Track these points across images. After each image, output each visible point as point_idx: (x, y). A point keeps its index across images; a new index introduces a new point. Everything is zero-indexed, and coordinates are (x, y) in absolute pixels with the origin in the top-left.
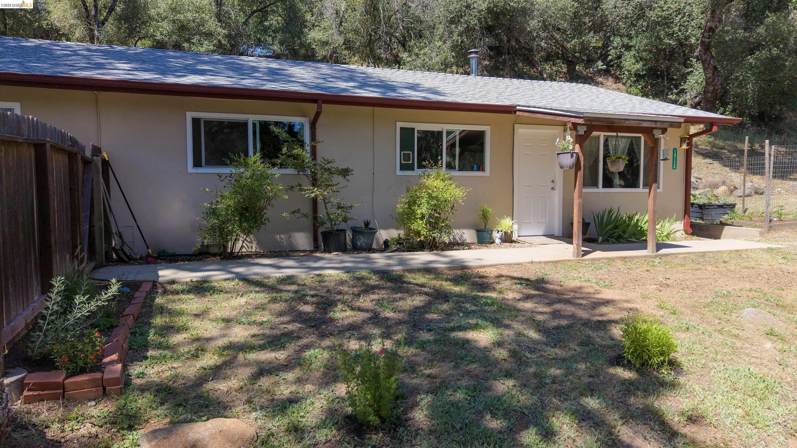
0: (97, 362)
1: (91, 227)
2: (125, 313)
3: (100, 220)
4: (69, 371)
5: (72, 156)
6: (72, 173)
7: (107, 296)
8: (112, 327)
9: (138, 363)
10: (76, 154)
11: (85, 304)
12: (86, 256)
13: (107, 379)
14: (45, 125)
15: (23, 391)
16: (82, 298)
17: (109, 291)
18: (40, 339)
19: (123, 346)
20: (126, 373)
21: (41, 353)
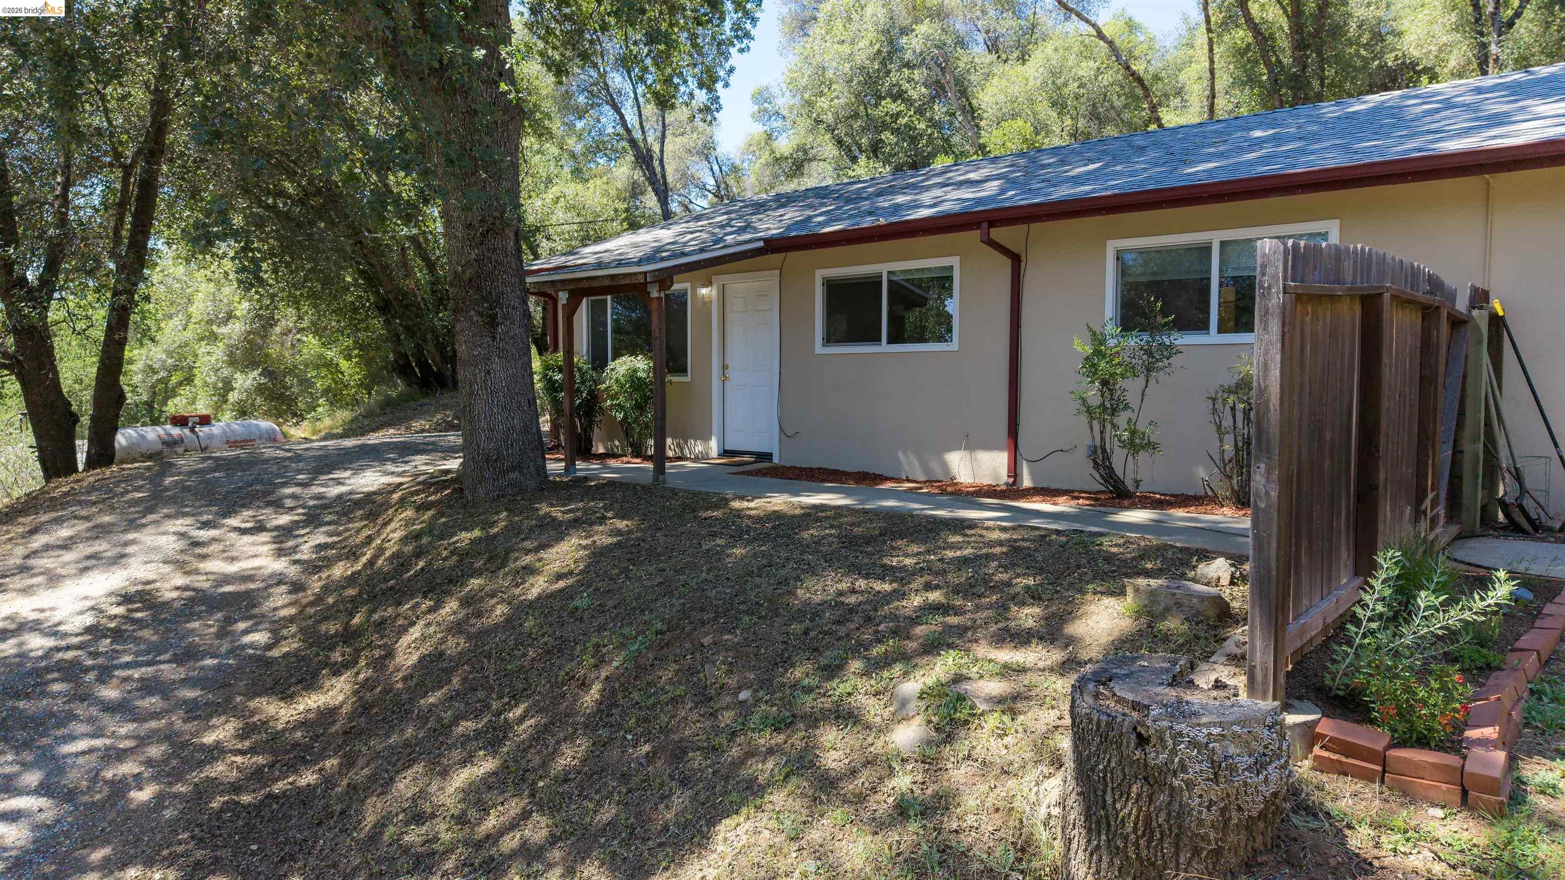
0: (1453, 733)
1: (1457, 452)
2: (1518, 645)
3: (1475, 440)
4: (1396, 735)
5: (1429, 313)
6: (1427, 345)
7: (1485, 603)
8: (1488, 668)
9: (1544, 761)
10: (1437, 308)
11: (1437, 610)
12: (1442, 513)
13: (1472, 774)
14: (1384, 259)
15: (1313, 745)
16: (1432, 599)
17: (1489, 593)
18: (1348, 661)
19: (1510, 715)
20: (1515, 774)
21: (1347, 686)
